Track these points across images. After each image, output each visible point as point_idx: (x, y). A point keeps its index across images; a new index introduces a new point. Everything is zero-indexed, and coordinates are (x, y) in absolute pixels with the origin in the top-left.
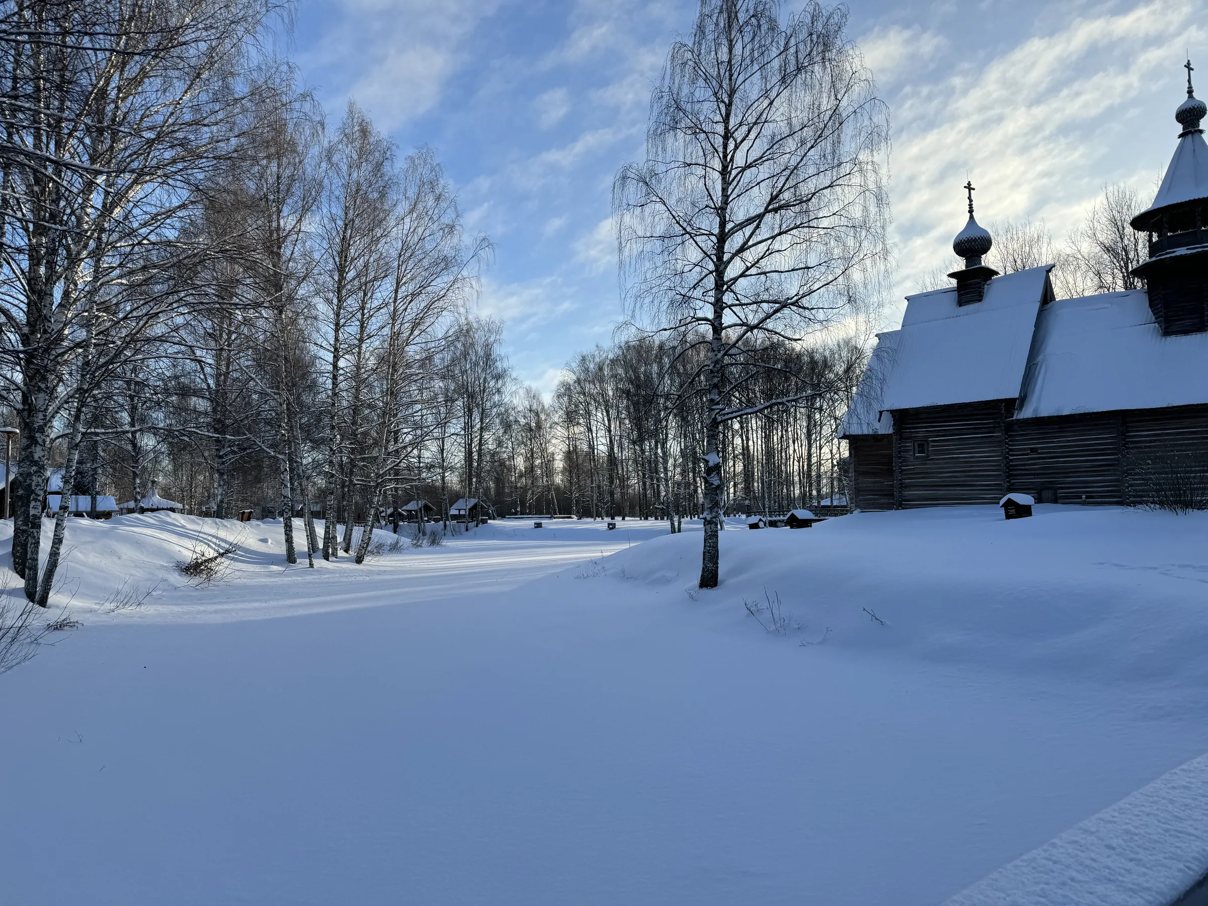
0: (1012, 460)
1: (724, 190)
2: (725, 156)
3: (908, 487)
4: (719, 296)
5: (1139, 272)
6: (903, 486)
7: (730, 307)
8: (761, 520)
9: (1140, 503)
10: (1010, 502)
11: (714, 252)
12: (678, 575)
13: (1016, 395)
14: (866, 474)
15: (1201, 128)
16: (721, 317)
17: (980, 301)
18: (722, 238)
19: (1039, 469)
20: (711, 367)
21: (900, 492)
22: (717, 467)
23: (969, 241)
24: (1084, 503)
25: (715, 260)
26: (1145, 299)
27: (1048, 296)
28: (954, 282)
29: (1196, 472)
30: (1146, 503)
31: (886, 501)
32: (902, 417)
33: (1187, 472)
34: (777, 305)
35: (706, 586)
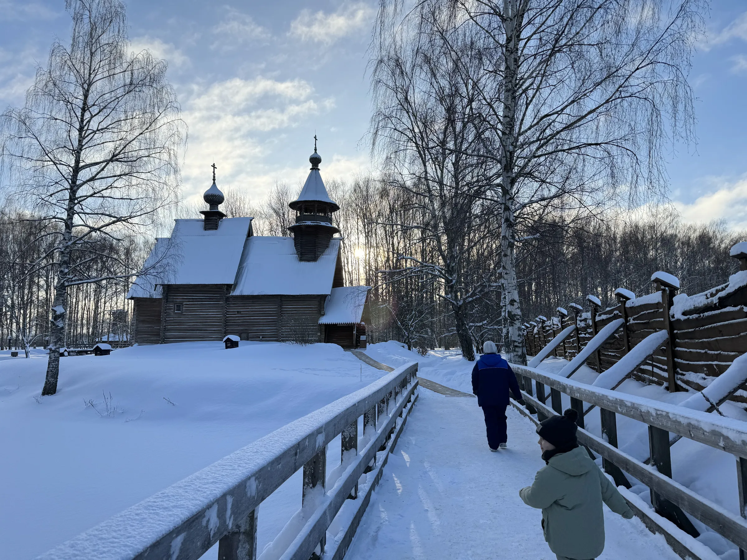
0: (227, 317)
1: (80, 141)
2: (82, 121)
3: (169, 330)
4: (72, 206)
5: (292, 229)
6: (166, 330)
7: (78, 213)
8: (66, 351)
9: (287, 340)
10: (228, 339)
11: (70, 177)
12: (18, 388)
13: (232, 282)
14: (143, 322)
15: (319, 168)
16: (72, 219)
17: (216, 229)
18: (77, 170)
19: (241, 322)
20: (62, 250)
21: (164, 333)
22: (62, 316)
23: (213, 196)
24: (261, 341)
25: (70, 182)
26: (293, 242)
27: (250, 233)
28: (203, 217)
29: (310, 326)
30: (289, 340)
31: (155, 338)
32: (169, 289)
33: (307, 326)
34: (115, 219)
35: (48, 394)
